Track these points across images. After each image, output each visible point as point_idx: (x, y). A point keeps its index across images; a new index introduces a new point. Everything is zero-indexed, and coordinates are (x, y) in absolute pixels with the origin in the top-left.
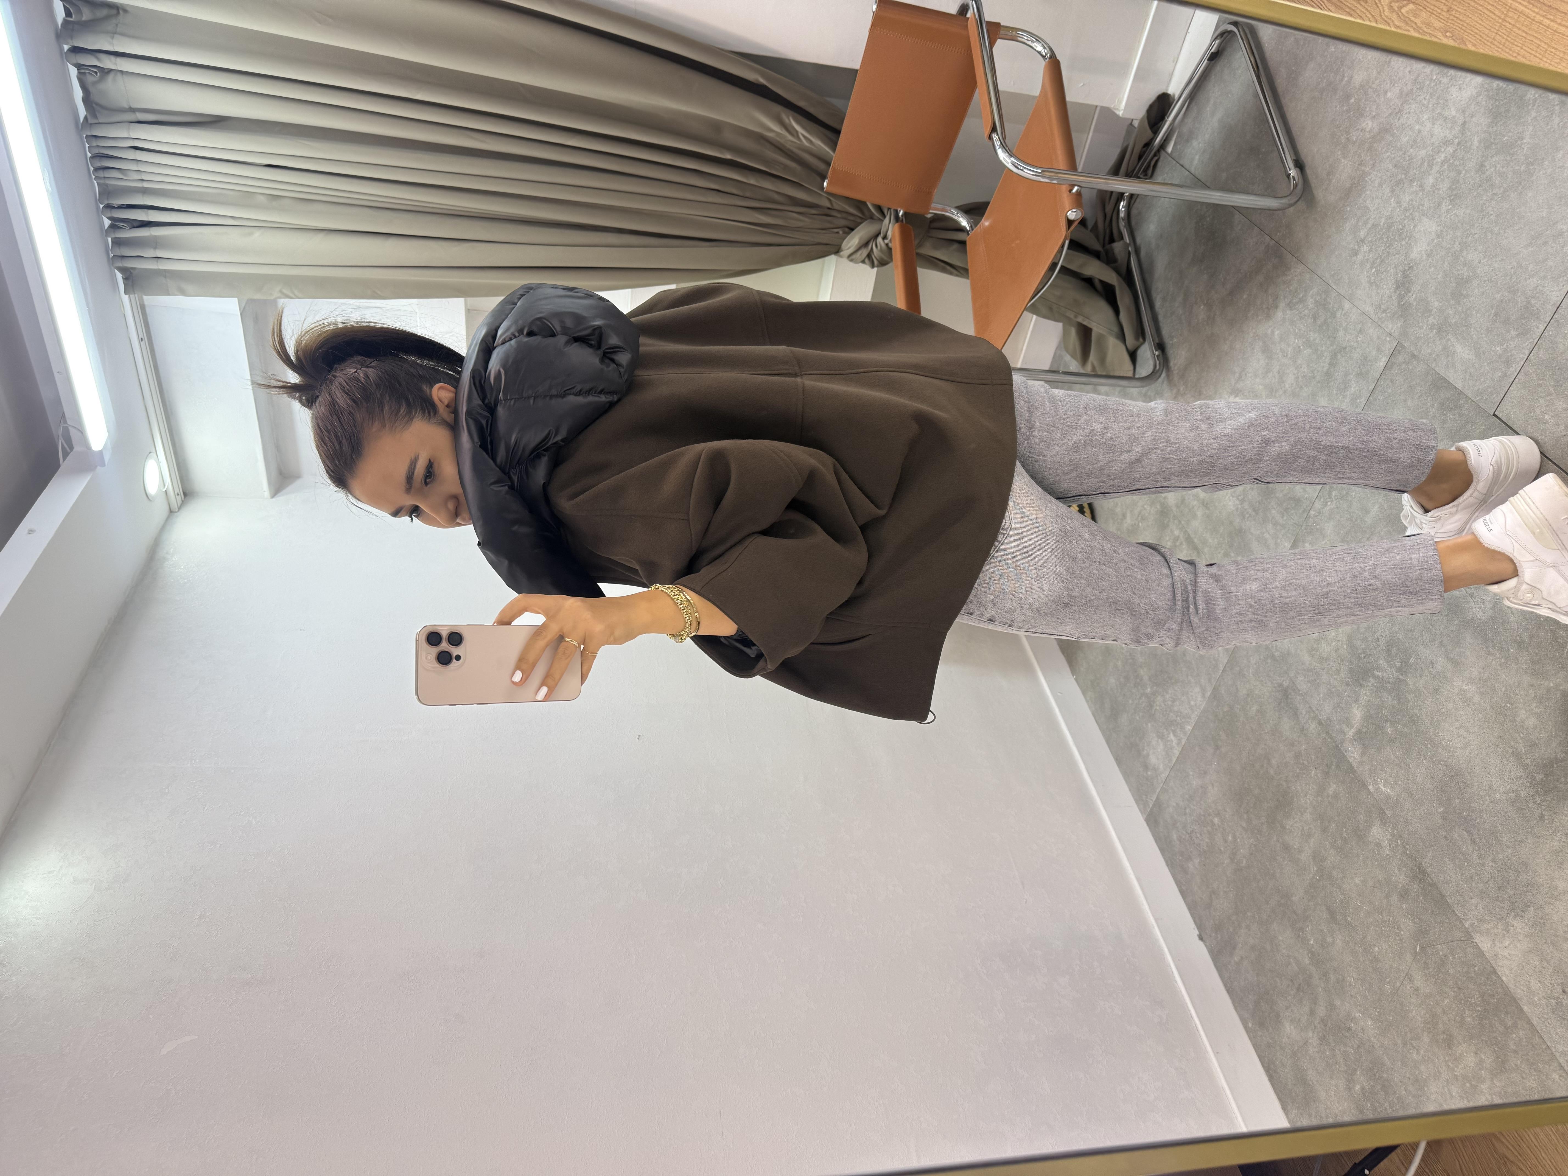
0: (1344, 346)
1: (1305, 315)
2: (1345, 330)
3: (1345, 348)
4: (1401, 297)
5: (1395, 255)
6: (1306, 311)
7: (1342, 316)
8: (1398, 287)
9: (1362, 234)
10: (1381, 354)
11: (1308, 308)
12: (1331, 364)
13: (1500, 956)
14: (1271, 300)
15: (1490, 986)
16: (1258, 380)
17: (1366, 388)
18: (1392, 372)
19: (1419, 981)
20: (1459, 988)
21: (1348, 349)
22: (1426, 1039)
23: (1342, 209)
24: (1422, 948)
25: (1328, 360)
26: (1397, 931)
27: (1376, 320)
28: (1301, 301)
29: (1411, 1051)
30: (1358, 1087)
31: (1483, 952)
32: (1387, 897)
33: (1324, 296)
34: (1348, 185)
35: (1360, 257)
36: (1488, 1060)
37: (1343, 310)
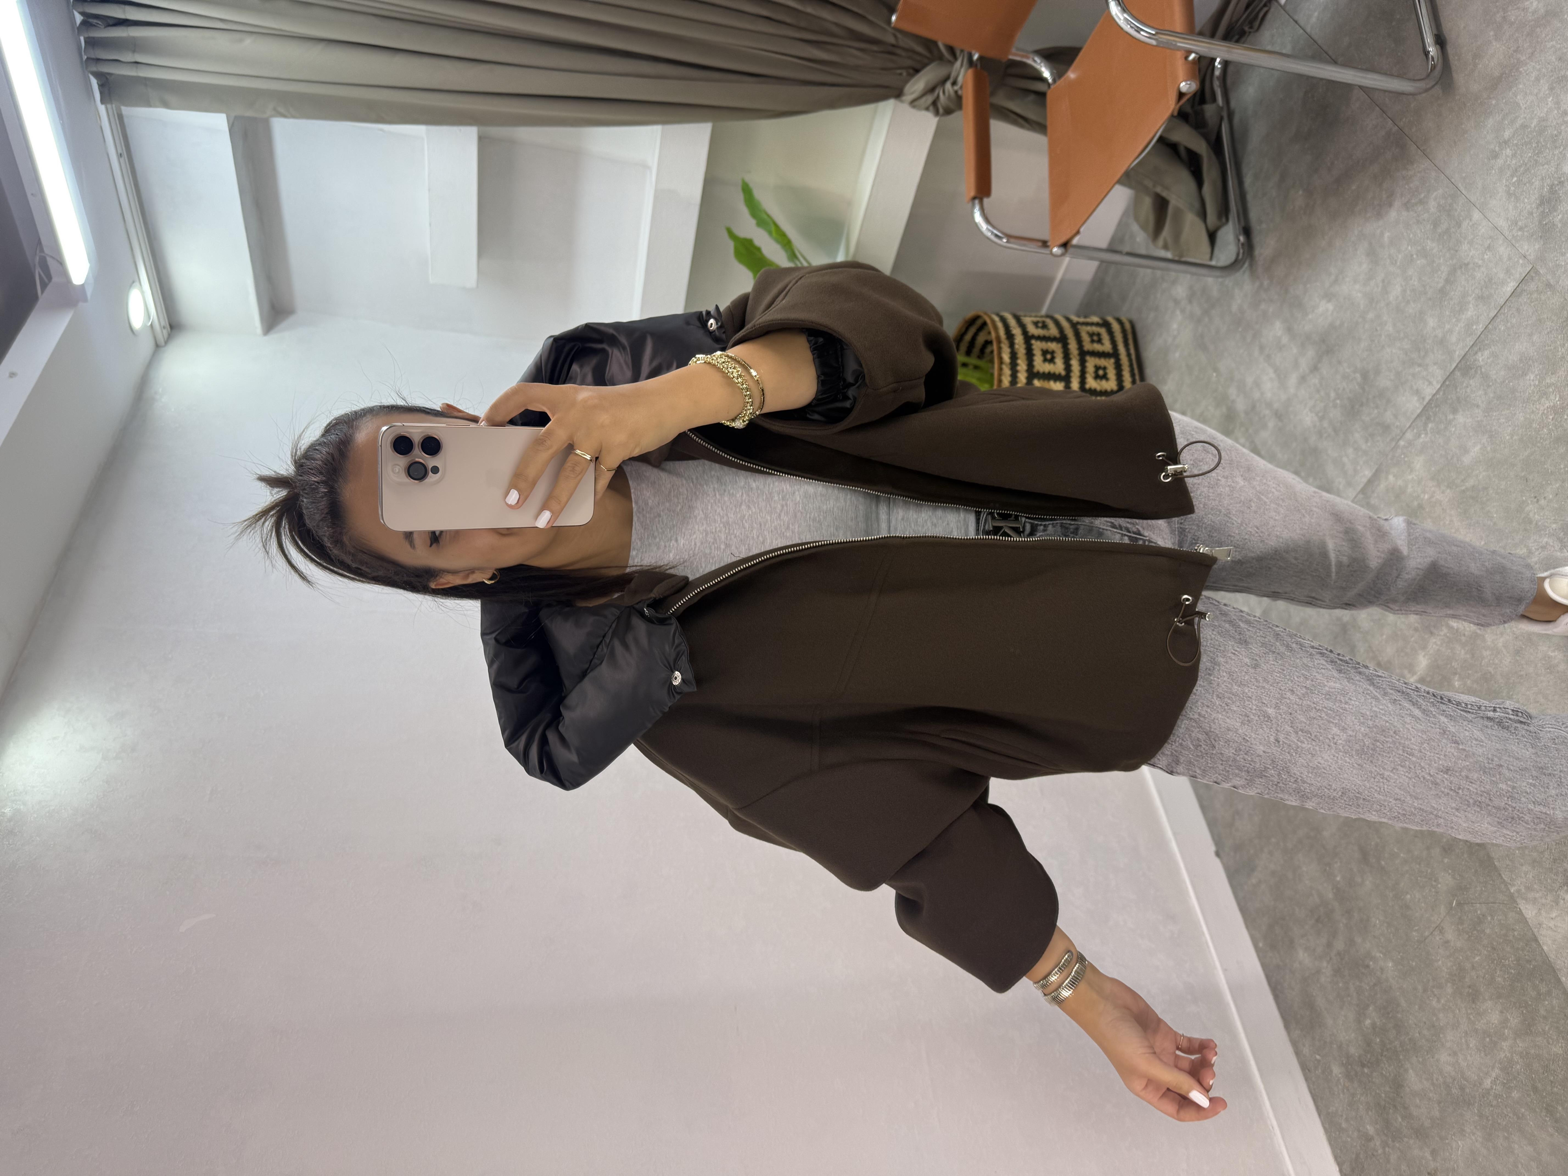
0: (1466, 262)
1: (1424, 220)
2: (1471, 243)
3: (1468, 264)
4: (1543, 215)
5: (1544, 165)
6: (1426, 216)
7: (1469, 228)
8: (1542, 203)
9: (1507, 134)
10: (1509, 278)
11: (1428, 212)
12: (1447, 281)
13: (1544, 926)
14: (1384, 196)
15: (1529, 951)
16: (1357, 287)
17: (1485, 314)
18: (1520, 300)
19: (1450, 935)
20: (1494, 949)
21: (1471, 266)
22: (1449, 989)
23: (1486, 101)
24: (1459, 904)
25: (1444, 276)
26: (1434, 883)
27: (1510, 238)
28: (1421, 202)
29: (1431, 998)
30: (1368, 1022)
31: (1526, 919)
32: (1428, 848)
33: (1449, 201)
34: (1496, 74)
35: (1500, 162)
36: (1514, 1020)
37: (1471, 220)
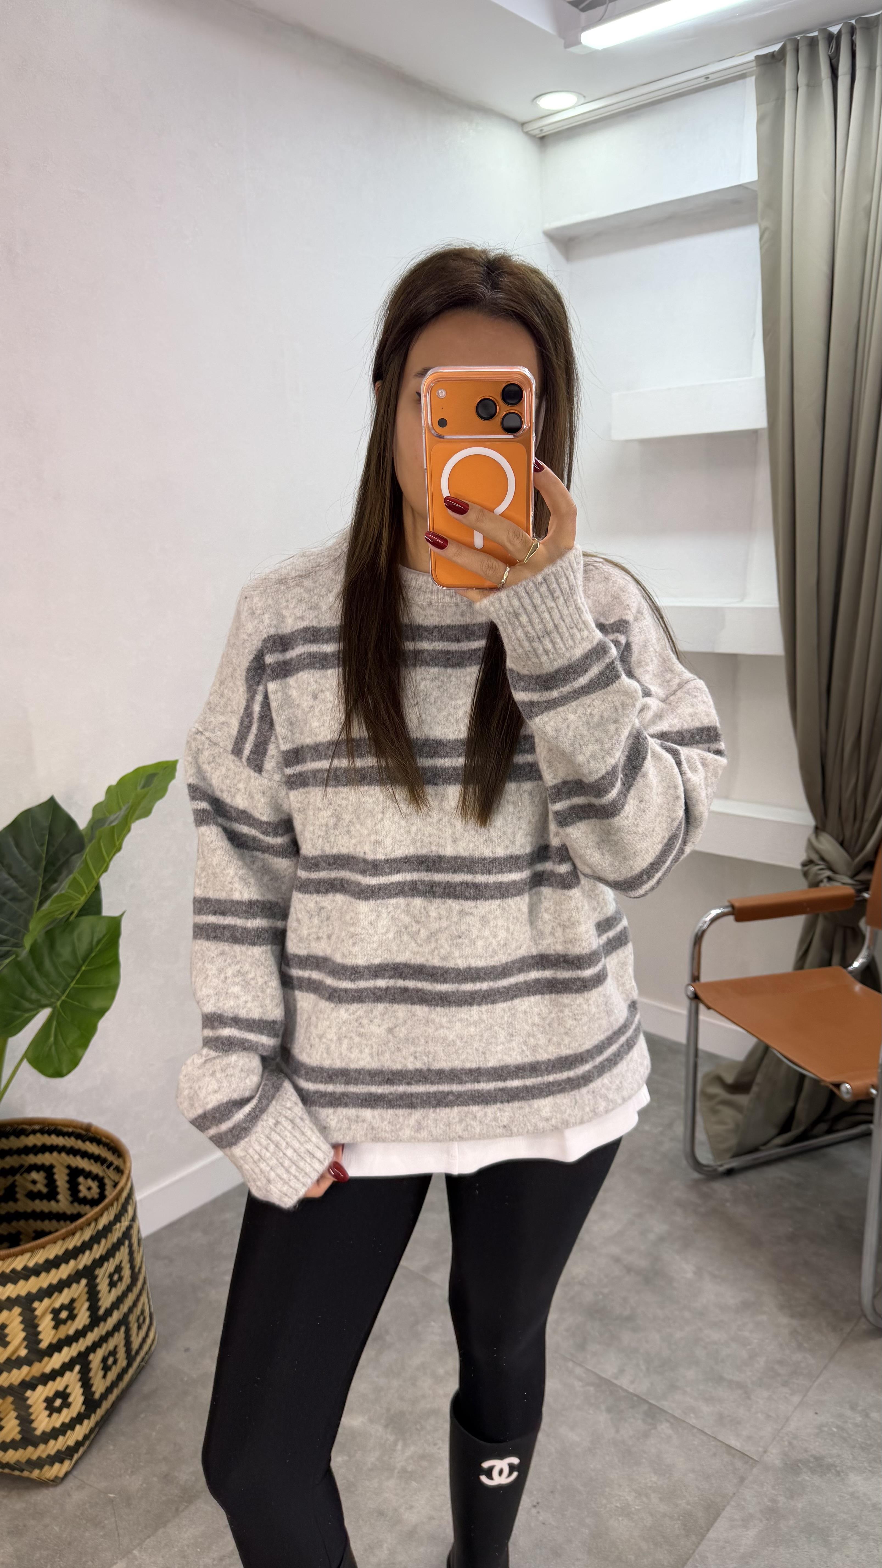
0: (751, 1397)
1: (783, 1351)
2: (770, 1398)
4: (806, 1462)
5: (852, 1454)
6: (788, 1352)
7: (784, 1394)
8: (816, 1459)
10: (743, 1441)
11: (792, 1354)
12: (731, 1382)
14: (800, 1309)
16: (712, 1298)
17: (706, 1424)
18: (724, 1455)
21: (748, 1402)
24: (111, 1501)
25: (735, 1378)
26: (129, 1472)
27: (781, 1435)
28: (799, 1345)
32: (165, 1459)
33: (805, 1371)
35: (849, 1413)
37: (791, 1394)
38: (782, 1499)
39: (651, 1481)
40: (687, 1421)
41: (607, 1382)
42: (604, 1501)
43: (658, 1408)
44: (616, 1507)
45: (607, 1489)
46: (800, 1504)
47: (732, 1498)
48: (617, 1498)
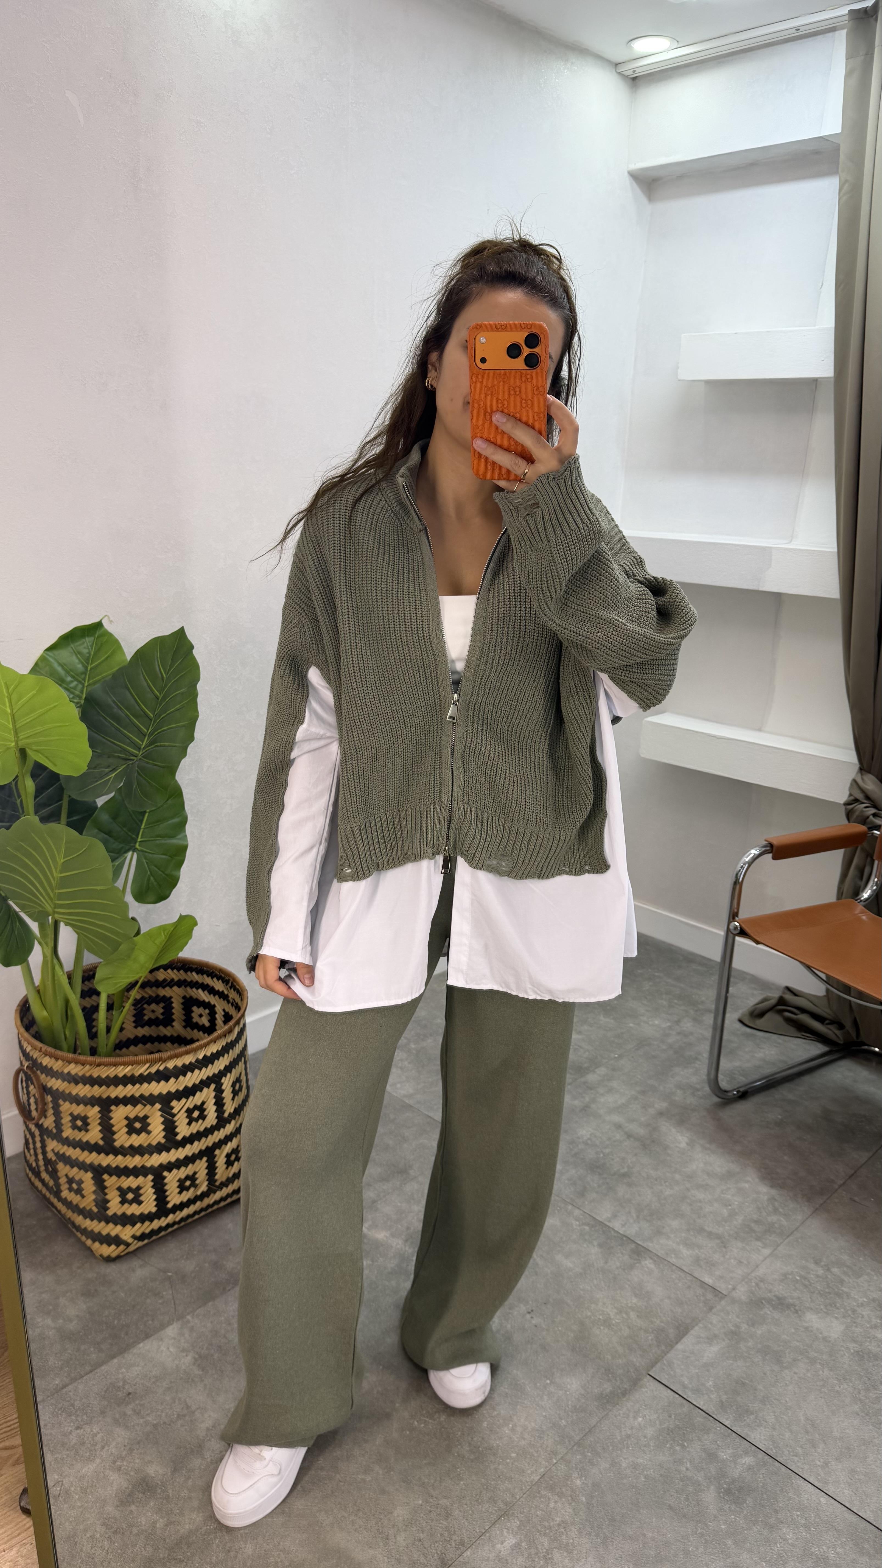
0: (727, 1246)
1: (761, 1213)
2: (743, 1249)
4: (769, 1301)
5: (811, 1298)
6: (764, 1214)
7: (756, 1247)
8: (779, 1298)
9: (835, 1270)
10: (716, 1279)
12: (710, 1233)
13: (160, 1343)
14: (779, 1182)
15: (136, 1333)
17: (684, 1263)
18: (698, 1288)
20: (134, 1306)
21: (724, 1250)
24: (170, 1277)
25: (715, 1230)
26: (185, 1257)
27: (749, 1277)
28: (776, 1210)
31: (165, 1328)
33: (778, 1231)
35: (812, 1266)
38: (744, 1327)
39: (631, 1302)
40: (669, 1259)
41: (601, 1223)
42: (589, 1314)
43: (643, 1247)
44: (600, 1319)
45: (593, 1306)
46: (759, 1331)
47: (700, 1321)
48: (601, 1312)
